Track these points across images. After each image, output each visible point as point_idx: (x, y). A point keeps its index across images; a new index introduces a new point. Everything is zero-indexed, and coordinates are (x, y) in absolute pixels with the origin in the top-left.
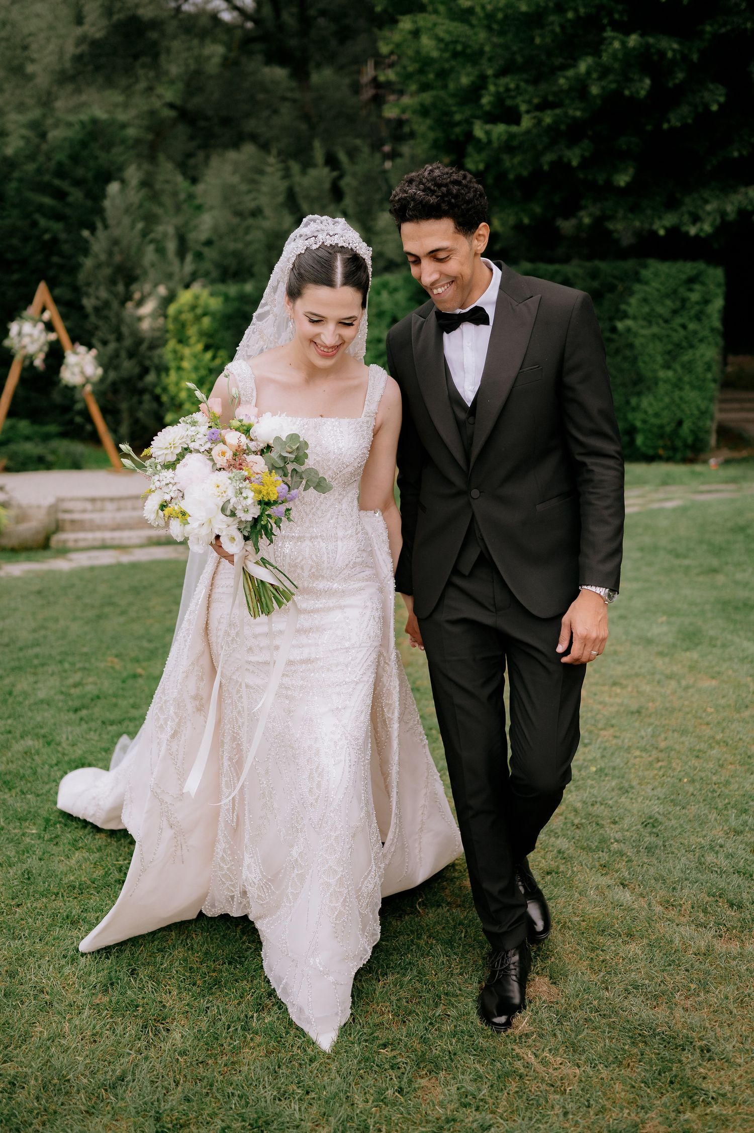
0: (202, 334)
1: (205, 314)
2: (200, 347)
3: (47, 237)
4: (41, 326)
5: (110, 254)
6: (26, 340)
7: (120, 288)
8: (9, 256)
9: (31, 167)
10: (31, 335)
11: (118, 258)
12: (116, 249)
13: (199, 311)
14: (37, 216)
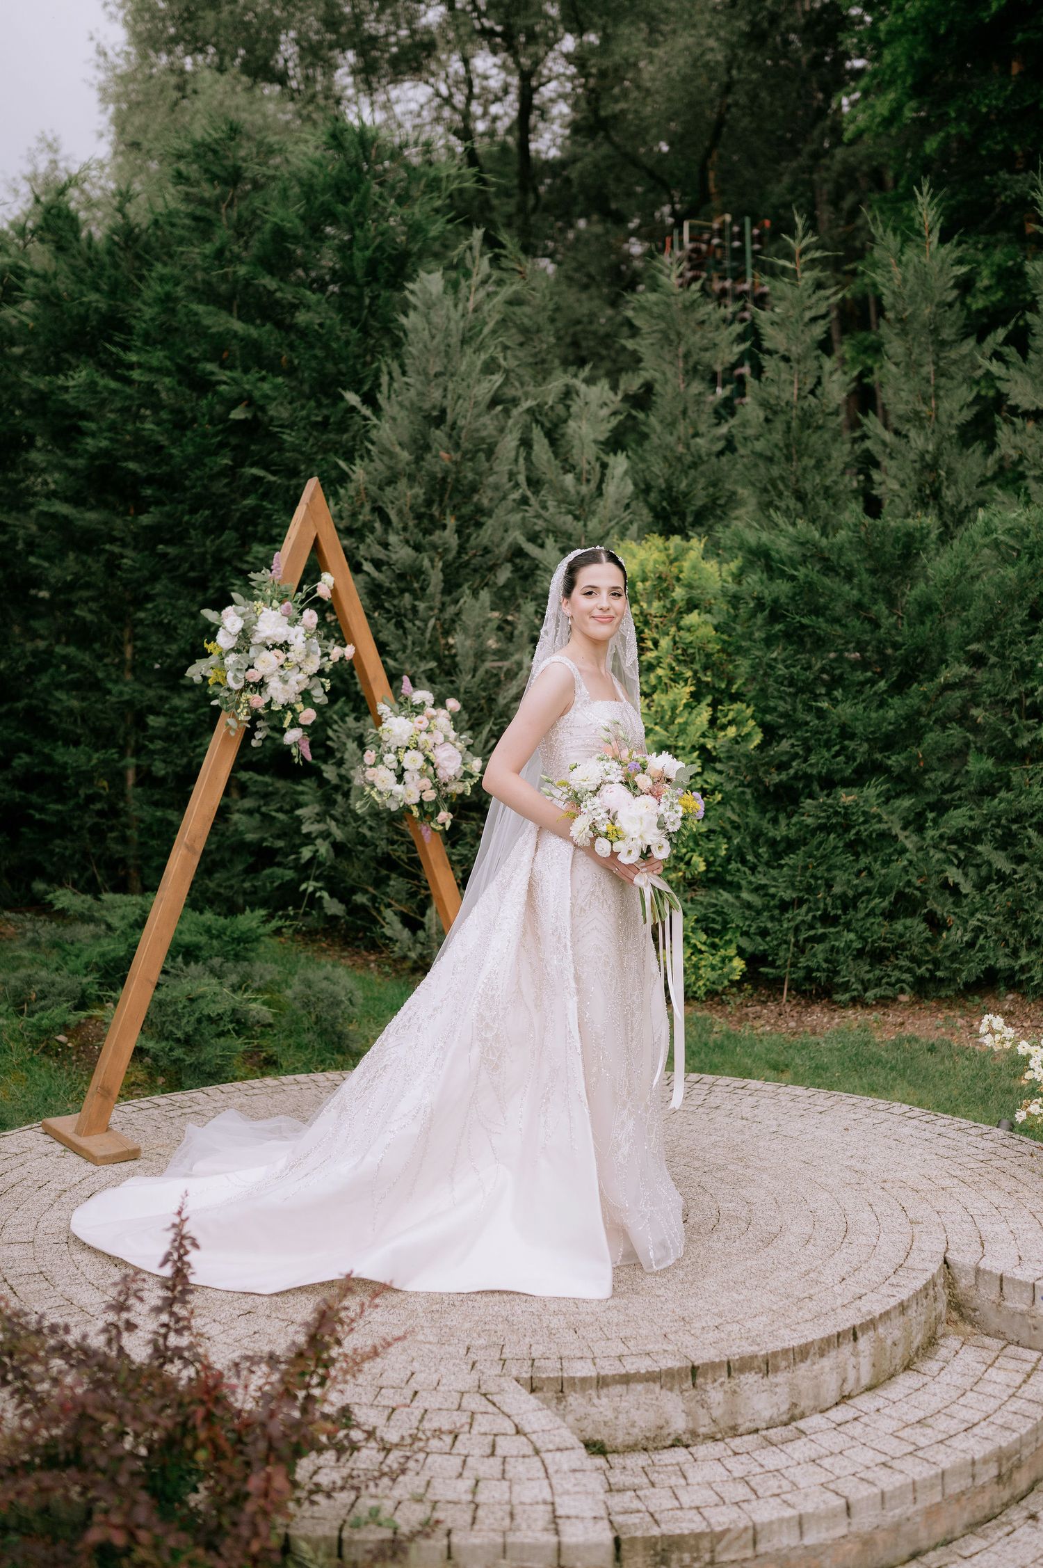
0: (685, 656)
1: (692, 605)
2: (683, 692)
3: (238, 414)
4: (311, 617)
5: (421, 447)
6: (266, 663)
7: (448, 536)
8: (132, 465)
9: (197, 253)
10: (285, 647)
11: (442, 458)
12: (438, 435)
13: (679, 593)
14: (210, 367)
